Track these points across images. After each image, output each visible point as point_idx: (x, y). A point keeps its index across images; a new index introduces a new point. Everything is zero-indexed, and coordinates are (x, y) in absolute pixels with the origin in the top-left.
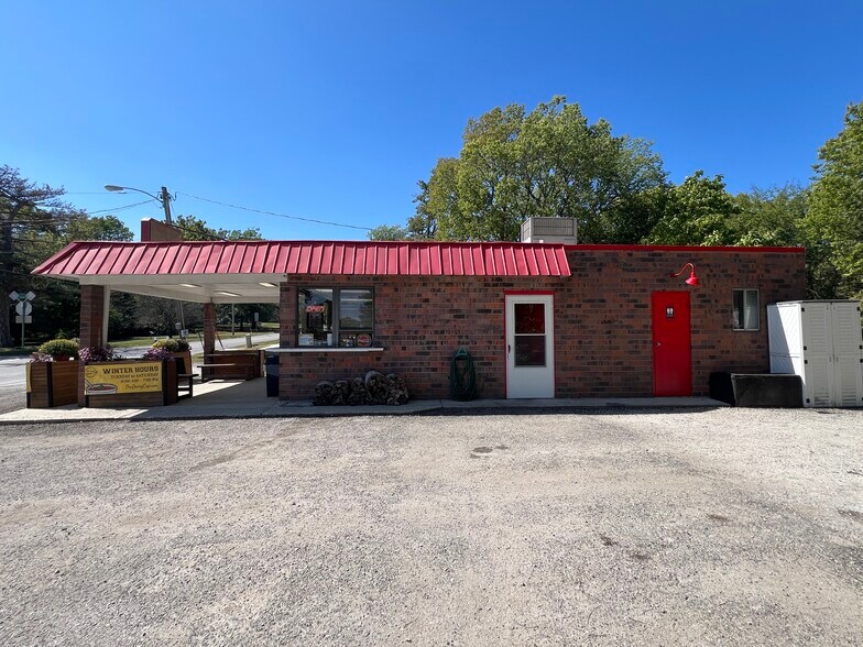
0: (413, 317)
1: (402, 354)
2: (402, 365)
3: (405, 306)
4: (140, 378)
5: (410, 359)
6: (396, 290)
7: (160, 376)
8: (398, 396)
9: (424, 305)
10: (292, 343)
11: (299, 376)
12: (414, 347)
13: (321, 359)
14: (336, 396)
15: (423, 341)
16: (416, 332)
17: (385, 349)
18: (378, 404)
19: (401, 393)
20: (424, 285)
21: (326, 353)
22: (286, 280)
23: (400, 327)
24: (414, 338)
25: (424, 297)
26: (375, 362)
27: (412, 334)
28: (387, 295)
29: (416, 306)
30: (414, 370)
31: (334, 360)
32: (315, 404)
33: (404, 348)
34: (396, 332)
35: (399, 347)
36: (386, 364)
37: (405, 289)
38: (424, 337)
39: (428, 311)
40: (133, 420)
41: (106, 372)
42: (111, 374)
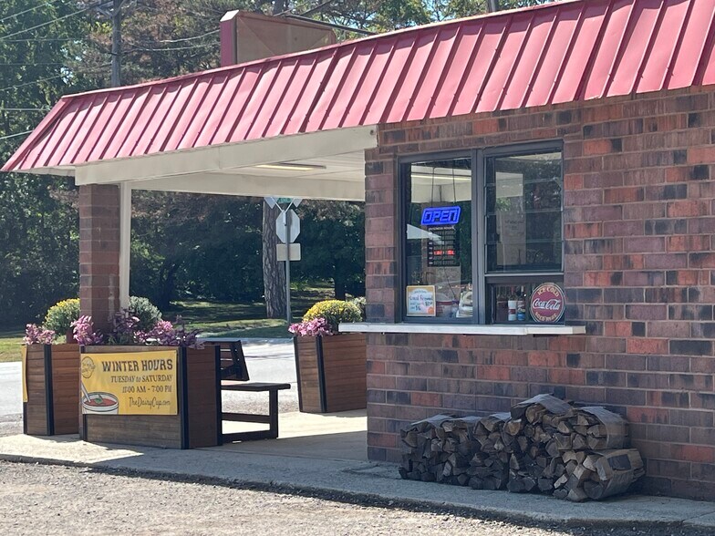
0: (661, 227)
1: (634, 346)
2: (634, 380)
3: (640, 195)
4: (148, 385)
5: (656, 363)
6: (616, 145)
7: (173, 383)
8: (578, 473)
9: (693, 187)
10: (390, 310)
11: (404, 398)
12: (668, 327)
13: (449, 356)
14: (440, 457)
15: (693, 307)
16: (672, 277)
17: (591, 329)
18: (536, 490)
19: (588, 463)
20: (693, 120)
21: (455, 337)
22: (373, 143)
23: (627, 262)
24: (666, 296)
25: (693, 160)
26: (566, 369)
27: (660, 283)
28: (592, 164)
29: (669, 193)
30: (667, 398)
31: (473, 358)
32: (405, 475)
33: (638, 329)
34: (616, 279)
35: (625, 325)
36: (592, 378)
37: (639, 139)
38: (694, 294)
39: (704, 207)
40: (99, 468)
41: (106, 367)
42: (112, 373)
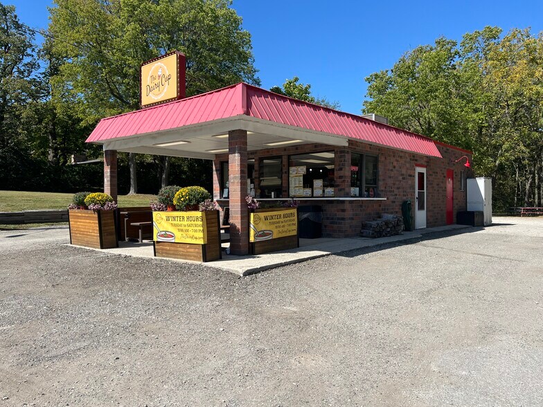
0: (390, 177)
3: (388, 170)
12: (391, 198)
20: (394, 156)
22: (347, 144)
23: (387, 185)
24: (391, 191)
25: (394, 165)
29: (391, 170)
34: (386, 188)
36: (383, 209)
38: (394, 191)
41: (266, 218)
42: (269, 221)
